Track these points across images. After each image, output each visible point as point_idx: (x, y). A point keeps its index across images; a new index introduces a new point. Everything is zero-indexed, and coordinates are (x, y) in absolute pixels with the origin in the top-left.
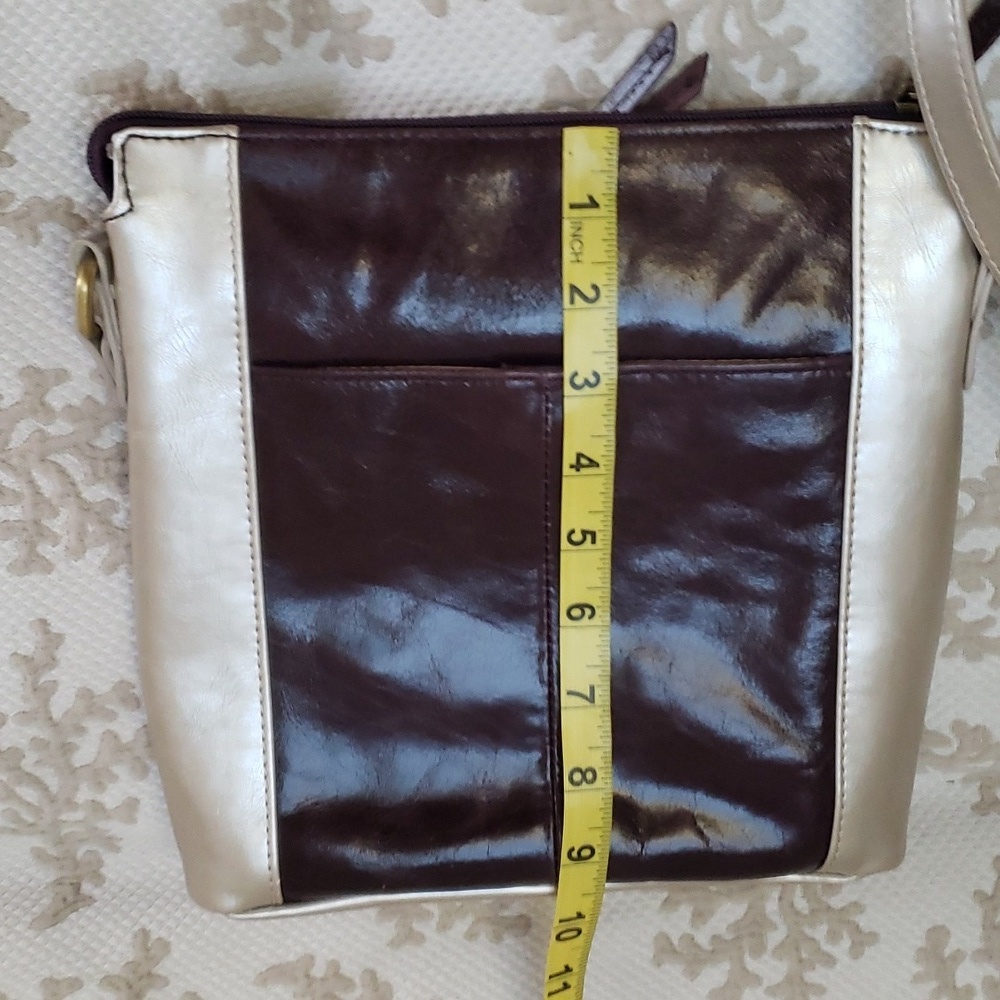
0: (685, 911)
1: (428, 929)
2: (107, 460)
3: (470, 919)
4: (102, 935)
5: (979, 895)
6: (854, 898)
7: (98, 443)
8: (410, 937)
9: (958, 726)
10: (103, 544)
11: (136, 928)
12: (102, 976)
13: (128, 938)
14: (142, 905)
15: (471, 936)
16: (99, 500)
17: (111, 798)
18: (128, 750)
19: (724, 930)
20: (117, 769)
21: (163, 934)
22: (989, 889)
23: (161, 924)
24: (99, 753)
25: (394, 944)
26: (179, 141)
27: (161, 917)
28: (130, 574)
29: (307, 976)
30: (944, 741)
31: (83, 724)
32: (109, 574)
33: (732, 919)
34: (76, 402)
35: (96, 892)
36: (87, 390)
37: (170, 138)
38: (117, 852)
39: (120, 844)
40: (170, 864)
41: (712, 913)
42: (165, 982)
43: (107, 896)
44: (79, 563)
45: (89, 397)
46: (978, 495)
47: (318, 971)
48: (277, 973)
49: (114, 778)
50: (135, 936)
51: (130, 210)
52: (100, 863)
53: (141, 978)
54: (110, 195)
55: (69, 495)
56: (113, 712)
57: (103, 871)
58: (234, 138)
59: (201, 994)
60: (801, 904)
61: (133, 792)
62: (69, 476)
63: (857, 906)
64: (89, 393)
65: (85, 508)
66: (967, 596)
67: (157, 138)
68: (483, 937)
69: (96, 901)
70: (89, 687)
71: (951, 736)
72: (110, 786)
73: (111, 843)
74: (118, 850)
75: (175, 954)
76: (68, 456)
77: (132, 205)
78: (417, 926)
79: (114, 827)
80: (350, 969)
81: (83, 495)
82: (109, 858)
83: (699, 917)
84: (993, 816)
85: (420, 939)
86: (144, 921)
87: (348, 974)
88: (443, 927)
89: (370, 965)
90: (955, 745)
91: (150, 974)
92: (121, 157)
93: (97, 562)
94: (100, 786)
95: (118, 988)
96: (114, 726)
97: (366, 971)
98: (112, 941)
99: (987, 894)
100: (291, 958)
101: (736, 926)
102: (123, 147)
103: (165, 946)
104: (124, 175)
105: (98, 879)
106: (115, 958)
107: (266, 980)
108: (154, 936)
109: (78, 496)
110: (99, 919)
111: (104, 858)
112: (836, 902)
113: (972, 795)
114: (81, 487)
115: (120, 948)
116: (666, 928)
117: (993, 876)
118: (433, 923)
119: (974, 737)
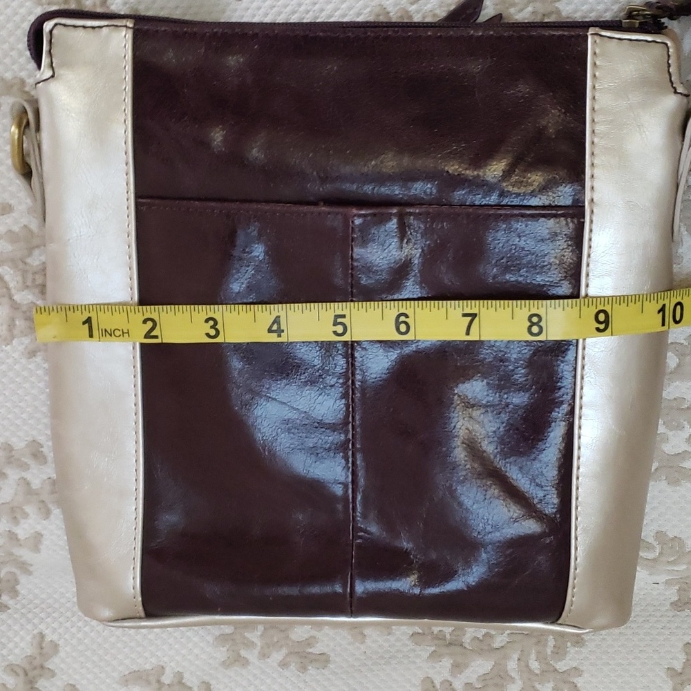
0: (447, 663)
1: (252, 655)
2: (34, 273)
3: (284, 651)
4: (10, 634)
5: (671, 671)
6: (575, 664)
7: (29, 260)
8: (236, 660)
9: (660, 535)
10: (26, 335)
11: (35, 632)
12: (7, 663)
13: (29, 638)
14: (42, 615)
15: (284, 664)
16: (25, 302)
17: (23, 530)
18: (37, 494)
19: (475, 681)
20: (29, 509)
21: (55, 637)
22: (678, 667)
23: (54, 630)
24: (16, 494)
25: (226, 664)
26: (90, 29)
27: (55, 625)
28: (46, 360)
29: (158, 681)
30: (650, 547)
31: (4, 471)
32: (29, 358)
33: (481, 672)
34: (16, 229)
35: (11, 603)
36: (24, 221)
37: (84, 27)
38: (30, 575)
39: (31, 569)
40: (67, 587)
41: (466, 666)
42: (53, 674)
43: (18, 606)
44: (8, 347)
45: (25, 226)
46: (681, 355)
47: (167, 679)
48: (137, 677)
49: (26, 515)
50: (34, 637)
51: (53, 76)
52: (17, 582)
53: (35, 668)
54: (39, 66)
55: (4, 296)
56: (26, 464)
57: (18, 587)
58: (130, 28)
59: (78, 687)
60: (535, 665)
61: (39, 528)
62: (5, 282)
63: (577, 671)
64: (26, 224)
65: (15, 306)
66: (670, 433)
67: (75, 27)
68: (293, 667)
69: (9, 609)
70: (9, 443)
71: (655, 544)
72: (22, 521)
73: (25, 567)
74: (30, 573)
75: (62, 654)
76: (6, 268)
77: (54, 73)
78: (243, 653)
79: (25, 554)
80: (190, 680)
81: (15, 298)
82: (23, 579)
83: (457, 668)
84: (687, 612)
85: (245, 663)
86: (42, 627)
87: (189, 684)
88: (264, 655)
89: (206, 678)
90: (658, 551)
91: (42, 667)
92: (49, 39)
93: (21, 348)
94: (15, 520)
95: (17, 674)
96: (28, 476)
97: (203, 682)
98: (17, 639)
99: (676, 671)
100: (148, 667)
101: (484, 678)
102: (51, 32)
103: (55, 647)
104: (50, 52)
105: (14, 593)
106: (17, 651)
107: (127, 681)
108: (48, 639)
109: (11, 297)
110: (9, 622)
111: (19, 578)
112: (561, 666)
113: (672, 594)
114: (13, 291)
115: (22, 645)
116: (431, 673)
117: (682, 657)
118: (256, 652)
119: (672, 545)
